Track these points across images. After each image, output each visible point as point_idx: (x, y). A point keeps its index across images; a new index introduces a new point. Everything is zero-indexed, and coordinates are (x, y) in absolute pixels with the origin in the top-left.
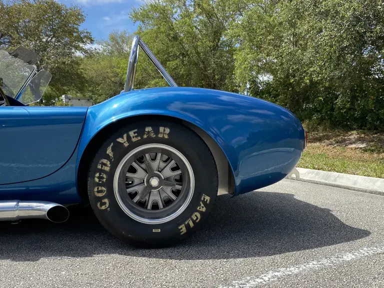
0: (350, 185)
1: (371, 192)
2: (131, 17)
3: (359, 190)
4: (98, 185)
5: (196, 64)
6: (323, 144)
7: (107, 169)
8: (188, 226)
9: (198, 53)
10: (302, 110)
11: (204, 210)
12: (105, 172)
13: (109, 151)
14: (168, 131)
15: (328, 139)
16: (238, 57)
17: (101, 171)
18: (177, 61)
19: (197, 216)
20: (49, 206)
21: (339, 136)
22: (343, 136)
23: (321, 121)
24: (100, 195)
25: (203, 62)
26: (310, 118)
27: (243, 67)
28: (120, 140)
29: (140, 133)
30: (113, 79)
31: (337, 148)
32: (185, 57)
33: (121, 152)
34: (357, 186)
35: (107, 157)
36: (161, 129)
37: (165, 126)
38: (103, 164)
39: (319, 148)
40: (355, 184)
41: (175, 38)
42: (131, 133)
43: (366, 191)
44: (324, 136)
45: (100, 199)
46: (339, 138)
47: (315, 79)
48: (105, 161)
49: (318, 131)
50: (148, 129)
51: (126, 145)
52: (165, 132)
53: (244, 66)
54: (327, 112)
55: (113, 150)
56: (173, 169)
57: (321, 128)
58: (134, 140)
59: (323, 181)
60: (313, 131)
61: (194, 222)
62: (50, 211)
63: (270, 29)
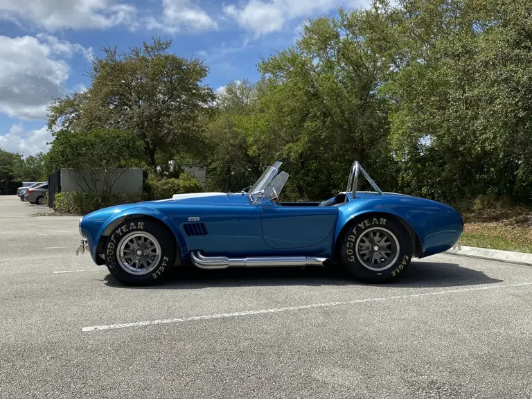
0: (503, 258)
1: (519, 263)
2: (259, 68)
3: (509, 262)
4: (349, 248)
5: (341, 127)
6: (501, 224)
7: (353, 240)
8: (396, 272)
9: (343, 112)
10: (476, 182)
11: (405, 263)
12: (352, 242)
13: (354, 231)
14: (385, 220)
15: (506, 219)
16: (395, 120)
17: (350, 241)
18: (318, 123)
19: (401, 267)
20: (323, 259)
21: (521, 214)
22: (526, 214)
23: (498, 196)
24: (350, 254)
25: (348, 122)
26: (485, 193)
27: (400, 132)
28: (360, 225)
29: (370, 221)
30: (231, 141)
31: (517, 228)
32: (327, 117)
33: (360, 231)
34: (509, 259)
35: (353, 234)
36: (382, 219)
37: (384, 218)
38: (351, 238)
39: (496, 228)
40: (507, 258)
41: (316, 95)
42: (366, 222)
43: (515, 263)
44: (502, 214)
45: (350, 256)
46: (521, 217)
47: (488, 148)
48: (352, 236)
49: (495, 208)
50: (375, 219)
51: (363, 228)
52: (383, 221)
53: (402, 131)
54: (505, 184)
55: (356, 230)
56: (386, 241)
57: (498, 204)
58: (367, 225)
59: (483, 256)
60: (489, 208)
61: (400, 270)
62: (324, 262)
63: (434, 85)
